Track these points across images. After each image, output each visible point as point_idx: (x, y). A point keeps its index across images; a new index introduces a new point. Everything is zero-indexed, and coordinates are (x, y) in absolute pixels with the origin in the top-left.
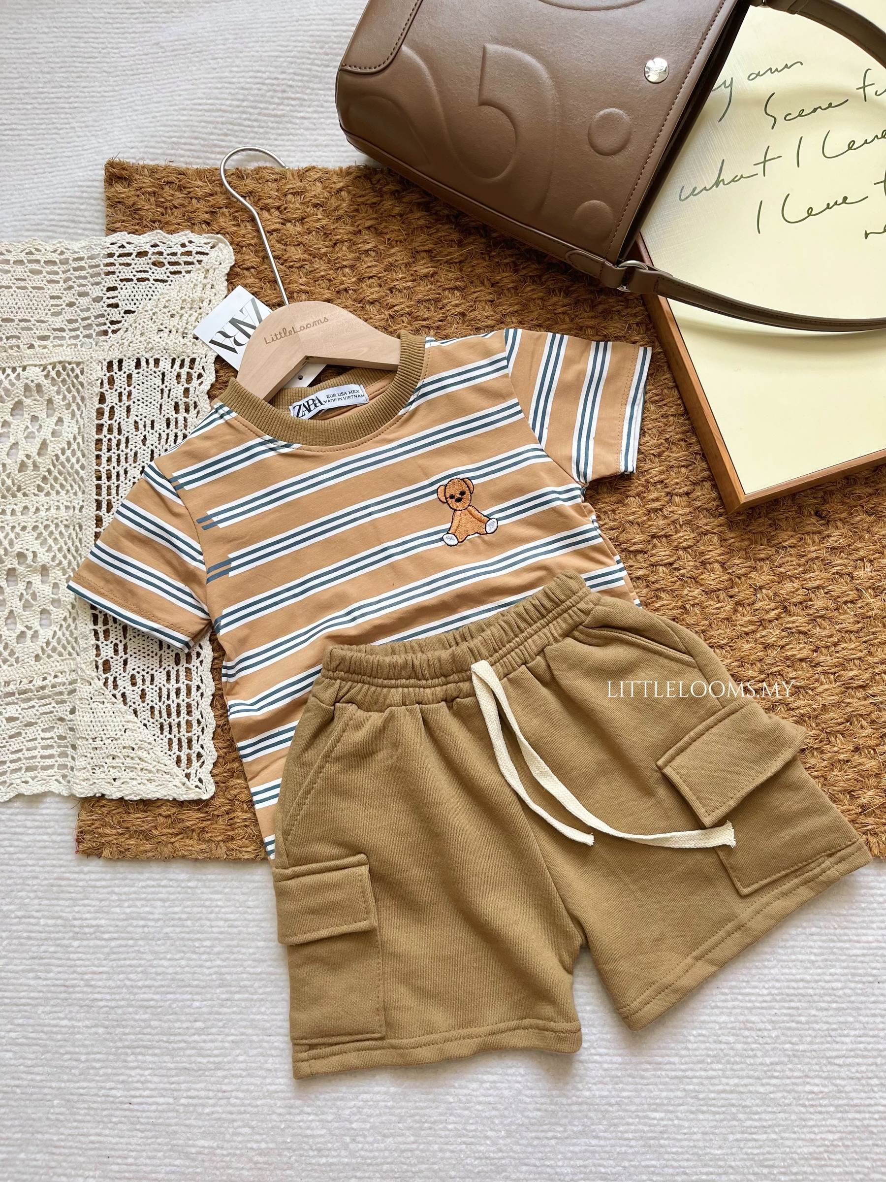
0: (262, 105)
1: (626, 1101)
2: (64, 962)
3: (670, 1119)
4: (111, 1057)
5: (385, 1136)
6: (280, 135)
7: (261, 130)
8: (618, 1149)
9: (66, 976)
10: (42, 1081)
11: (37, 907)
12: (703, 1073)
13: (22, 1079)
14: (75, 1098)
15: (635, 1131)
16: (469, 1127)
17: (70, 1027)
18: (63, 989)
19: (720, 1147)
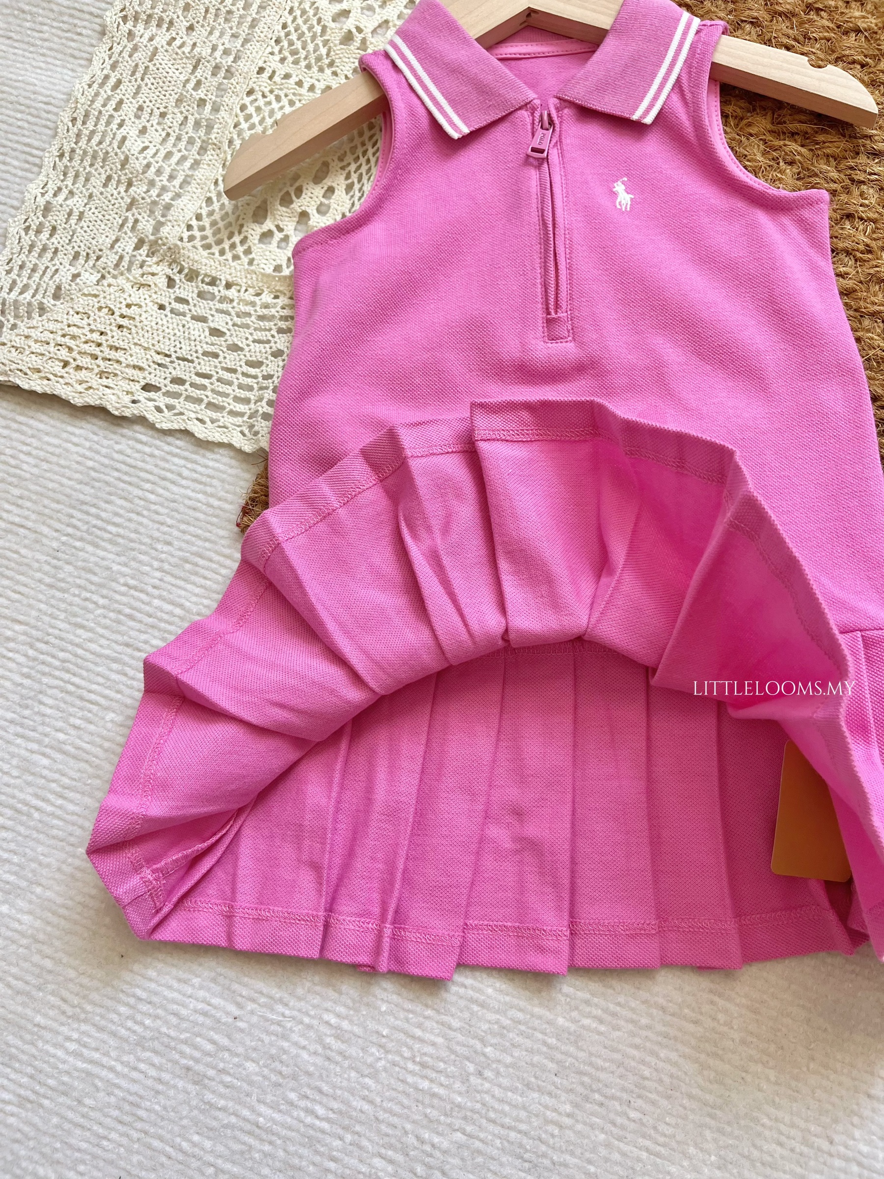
5: (528, 1086)
11: (157, 582)
13: (46, 801)
16: (662, 1127)
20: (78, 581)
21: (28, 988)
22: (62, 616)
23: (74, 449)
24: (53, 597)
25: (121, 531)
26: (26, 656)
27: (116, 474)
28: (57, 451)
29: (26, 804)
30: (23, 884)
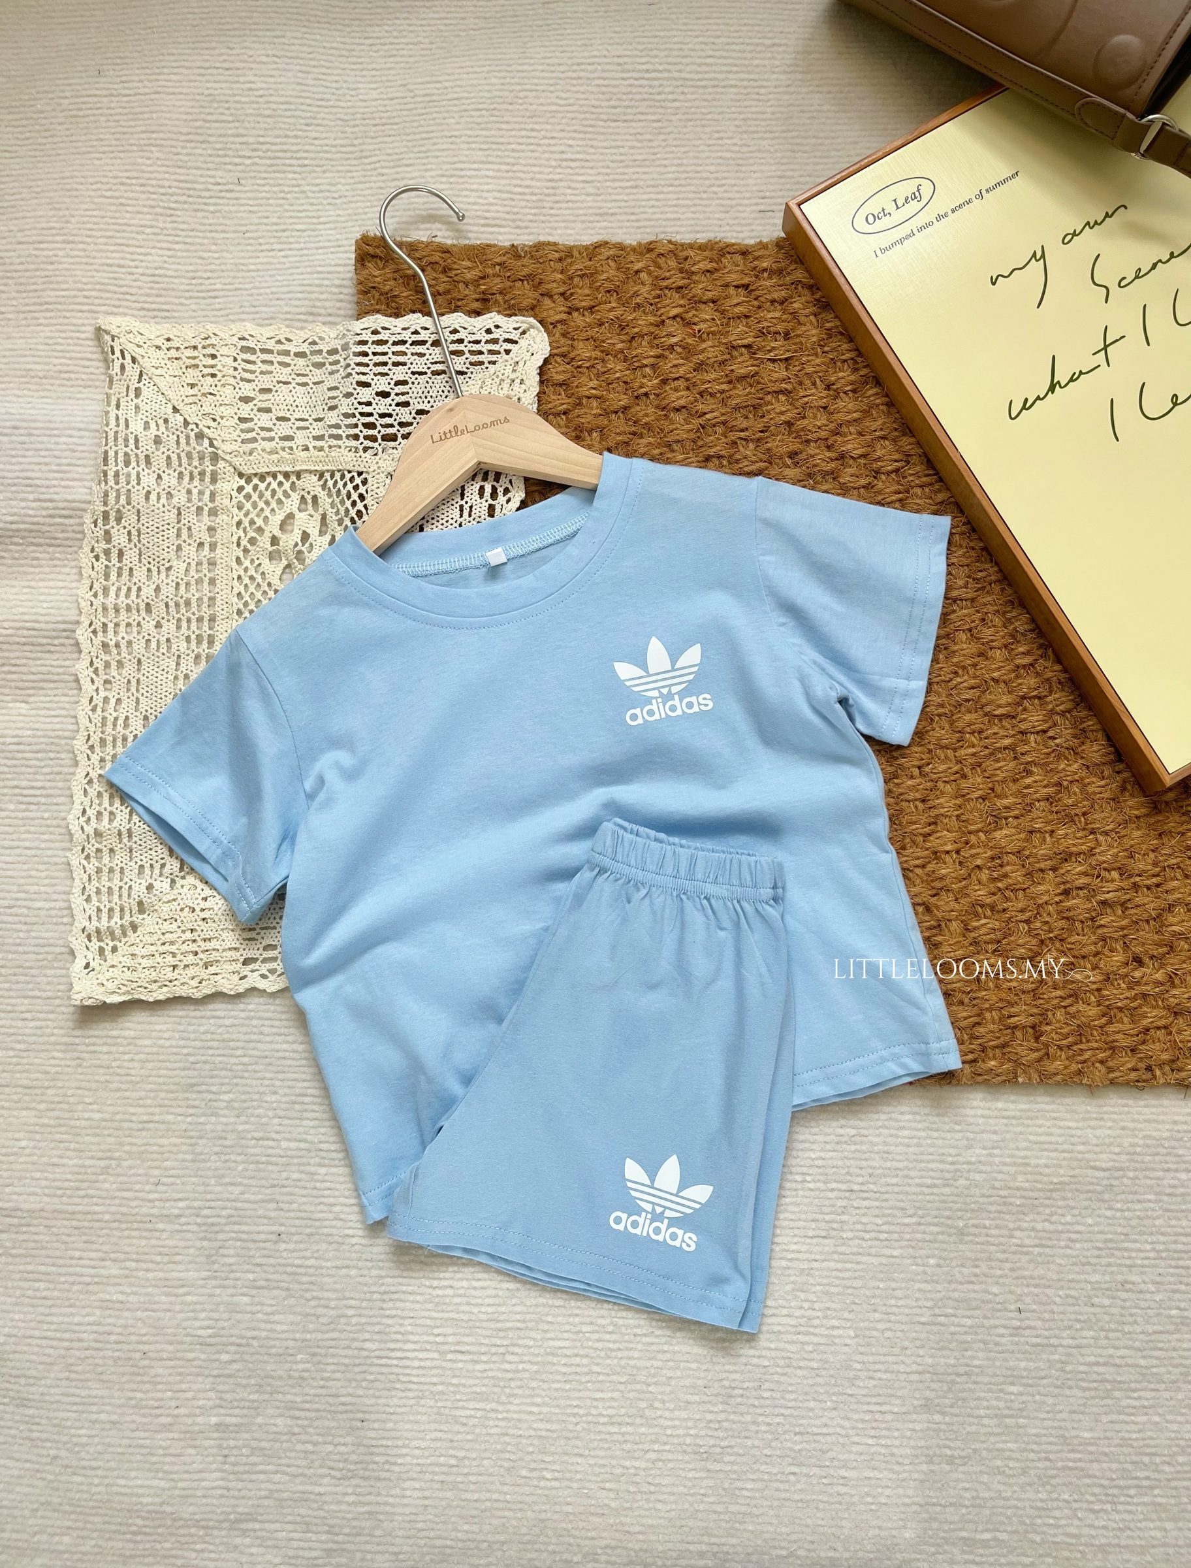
0: (534, 169)
1: (976, 1370)
2: (309, 1191)
3: (1029, 1394)
4: (364, 1304)
6: (557, 202)
7: (534, 198)
8: (968, 1429)
9: (313, 1208)
10: (283, 1332)
11: (278, 1128)
12: (1070, 1342)
13: (260, 1329)
14: (323, 1351)
15: (988, 1408)
17: (317, 1268)
18: (310, 1223)
19: (1091, 1430)
20: (216, 1149)
21: (300, 1471)
22: (213, 1181)
23: (167, 1043)
24: (199, 1169)
25: (231, 1096)
26: (196, 1224)
27: (211, 1052)
28: (155, 1049)
29: (243, 1338)
30: (266, 1397)
